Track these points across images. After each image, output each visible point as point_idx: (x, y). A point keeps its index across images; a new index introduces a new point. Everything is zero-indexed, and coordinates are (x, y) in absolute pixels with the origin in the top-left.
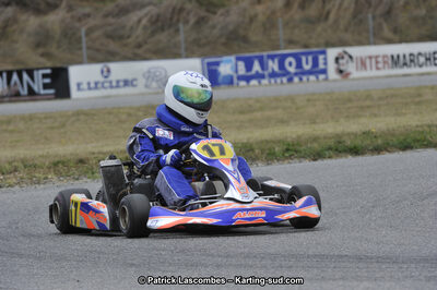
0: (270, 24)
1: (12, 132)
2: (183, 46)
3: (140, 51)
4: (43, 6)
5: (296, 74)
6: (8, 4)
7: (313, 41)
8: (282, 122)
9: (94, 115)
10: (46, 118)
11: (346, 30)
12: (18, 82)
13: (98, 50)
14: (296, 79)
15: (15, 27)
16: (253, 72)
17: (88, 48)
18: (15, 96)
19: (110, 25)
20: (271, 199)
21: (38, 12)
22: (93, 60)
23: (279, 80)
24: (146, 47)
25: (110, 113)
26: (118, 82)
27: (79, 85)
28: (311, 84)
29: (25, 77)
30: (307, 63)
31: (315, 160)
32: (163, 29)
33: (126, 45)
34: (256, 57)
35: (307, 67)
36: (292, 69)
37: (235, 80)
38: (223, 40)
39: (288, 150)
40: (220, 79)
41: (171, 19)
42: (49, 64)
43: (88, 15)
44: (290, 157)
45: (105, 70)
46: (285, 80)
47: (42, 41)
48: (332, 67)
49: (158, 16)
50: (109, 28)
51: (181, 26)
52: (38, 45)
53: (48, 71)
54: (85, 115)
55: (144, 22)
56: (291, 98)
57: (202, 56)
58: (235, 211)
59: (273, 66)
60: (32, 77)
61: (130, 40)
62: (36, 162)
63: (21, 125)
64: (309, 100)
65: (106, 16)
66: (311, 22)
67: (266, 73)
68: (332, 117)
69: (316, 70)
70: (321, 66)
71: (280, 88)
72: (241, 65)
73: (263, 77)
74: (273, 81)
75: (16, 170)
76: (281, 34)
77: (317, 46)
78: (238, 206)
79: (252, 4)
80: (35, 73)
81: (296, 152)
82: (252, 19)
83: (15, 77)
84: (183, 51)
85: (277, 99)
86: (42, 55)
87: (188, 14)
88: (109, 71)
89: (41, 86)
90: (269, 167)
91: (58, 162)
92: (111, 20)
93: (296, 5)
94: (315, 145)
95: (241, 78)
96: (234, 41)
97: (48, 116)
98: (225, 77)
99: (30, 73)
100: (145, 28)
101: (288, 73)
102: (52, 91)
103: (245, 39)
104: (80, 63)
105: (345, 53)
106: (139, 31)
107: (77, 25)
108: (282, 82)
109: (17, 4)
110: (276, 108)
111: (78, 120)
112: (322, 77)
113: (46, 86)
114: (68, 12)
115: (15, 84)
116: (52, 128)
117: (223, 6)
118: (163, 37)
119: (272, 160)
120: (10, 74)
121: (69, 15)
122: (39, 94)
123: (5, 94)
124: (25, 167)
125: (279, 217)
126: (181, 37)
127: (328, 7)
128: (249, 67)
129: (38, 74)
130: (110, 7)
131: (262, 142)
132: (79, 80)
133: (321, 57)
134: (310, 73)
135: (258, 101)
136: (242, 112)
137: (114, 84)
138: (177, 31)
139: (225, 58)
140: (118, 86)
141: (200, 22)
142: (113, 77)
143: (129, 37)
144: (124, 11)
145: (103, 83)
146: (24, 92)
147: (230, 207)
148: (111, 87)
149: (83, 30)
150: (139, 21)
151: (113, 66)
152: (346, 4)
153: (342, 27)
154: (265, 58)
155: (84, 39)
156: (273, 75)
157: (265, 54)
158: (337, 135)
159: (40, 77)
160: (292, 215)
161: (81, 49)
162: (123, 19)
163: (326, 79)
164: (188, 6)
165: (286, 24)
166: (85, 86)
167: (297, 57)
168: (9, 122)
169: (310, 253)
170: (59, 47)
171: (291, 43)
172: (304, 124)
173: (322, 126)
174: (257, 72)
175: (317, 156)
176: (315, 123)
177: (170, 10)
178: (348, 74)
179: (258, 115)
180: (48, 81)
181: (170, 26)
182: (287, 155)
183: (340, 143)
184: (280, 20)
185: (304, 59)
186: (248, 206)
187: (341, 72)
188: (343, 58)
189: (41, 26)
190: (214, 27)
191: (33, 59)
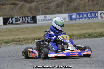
0: (84, 6)
1: (23, 31)
2: (64, 11)
3: (53, 12)
4: (30, 2)
5: (91, 17)
6: (22, 1)
7: (95, 10)
8: (88, 29)
9: (43, 27)
10: (31, 28)
11: (103, 7)
12: (25, 19)
13: (43, 12)
14: (91, 19)
15: (24, 6)
16: (80, 17)
17: (41, 11)
18: (24, 23)
19: (46, 6)
20: (79, 50)
21: (29, 3)
22: (42, 14)
23: (86, 19)
24: (55, 11)
25: (47, 27)
26: (48, 19)
27: (39, 20)
28: (94, 20)
29: (26, 18)
30: (93, 15)
31: (96, 38)
32: (59, 7)
33: (50, 11)
34: (81, 13)
35: (93, 16)
36: (90, 16)
37: (76, 19)
38: (73, 9)
39: (89, 36)
40: (73, 19)
41: (61, 4)
42: (32, 15)
43: (41, 4)
44: (90, 37)
45: (45, 17)
46: (88, 19)
47: (30, 10)
48: (99, 16)
49: (58, 4)
50: (46, 7)
51: (63, 6)
52: (29, 11)
53: (32, 17)
54: (41, 27)
55: (55, 5)
56: (90, 23)
57: (68, 13)
58: (70, 53)
59: (85, 15)
60: (28, 18)
61: (51, 10)
62: (29, 38)
63: (25, 30)
64: (94, 24)
65: (45, 4)
66: (94, 5)
67: (83, 17)
68: (100, 28)
69: (96, 17)
70: (97, 16)
71: (87, 21)
72: (78, 15)
73: (83, 18)
74: (85, 19)
75: (24, 40)
76: (87, 8)
77: (96, 11)
78: (71, 51)
79: (80, 1)
80: (29, 17)
81: (91, 36)
82: (80, 5)
83: (24, 18)
84: (64, 12)
85: (86, 23)
86: (30, 13)
87: (65, 3)
88: (46, 17)
89: (30, 20)
90: (85, 40)
91: (35, 39)
92: (46, 5)
93: (91, 1)
94: (96, 34)
95: (77, 18)
96: (76, 10)
97: (32, 28)
98: (74, 18)
99: (27, 17)
100: (55, 7)
101: (89, 17)
102: (32, 22)
103: (78, 9)
104: (39, 15)
105: (102, 12)
106: (53, 7)
107: (39, 6)
108: (87, 19)
109: (24, 1)
110: (86, 26)
111: (39, 28)
112: (97, 18)
113: (31, 20)
114: (36, 3)
115: (24, 20)
116: (33, 30)
117: (73, 1)
118: (59, 9)
119: (85, 38)
120: (23, 18)
121: (36, 4)
122: (29, 22)
123: (21, 22)
124: (27, 40)
125: (81, 54)
126: (63, 9)
127: (98, 1)
128: (79, 16)
129: (29, 18)
130: (46, 2)
131: (83, 34)
132: (39, 19)
133: (97, 14)
134: (94, 17)
135: (82, 24)
136: (78, 27)
137: (47, 20)
138: (62, 7)
139: (74, 14)
140: (48, 20)
141: (68, 5)
142: (47, 18)
143: (51, 9)
144: (50, 2)
145: (45, 20)
146: (26, 22)
147: (69, 52)
148: (47, 21)
149: (40, 7)
150: (53, 5)
151: (47, 16)
152: (102, 1)
153: (102, 6)
154: (83, 14)
155: (40, 9)
156: (85, 18)
157: (83, 13)
158: (101, 32)
159: (30, 18)
160: (84, 54)
161: (39, 12)
162: (49, 5)
163: (98, 19)
164: (65, 1)
165: (88, 6)
166: (40, 20)
167: (91, 13)
168: (22, 29)
169: (95, 60)
170: (34, 11)
171: (89, 10)
172: (93, 29)
173: (97, 30)
174: (81, 17)
175: (96, 37)
176: (95, 29)
177: (61, 2)
178: (103, 18)
179: (82, 27)
180: (32, 19)
181: (61, 6)
182: (89, 37)
183: (102, 34)
184: (87, 5)
185: (92, 14)
186: (73, 51)
187: (101, 17)
188: (102, 14)
189: (30, 6)
190: (71, 6)
191: (28, 14)
